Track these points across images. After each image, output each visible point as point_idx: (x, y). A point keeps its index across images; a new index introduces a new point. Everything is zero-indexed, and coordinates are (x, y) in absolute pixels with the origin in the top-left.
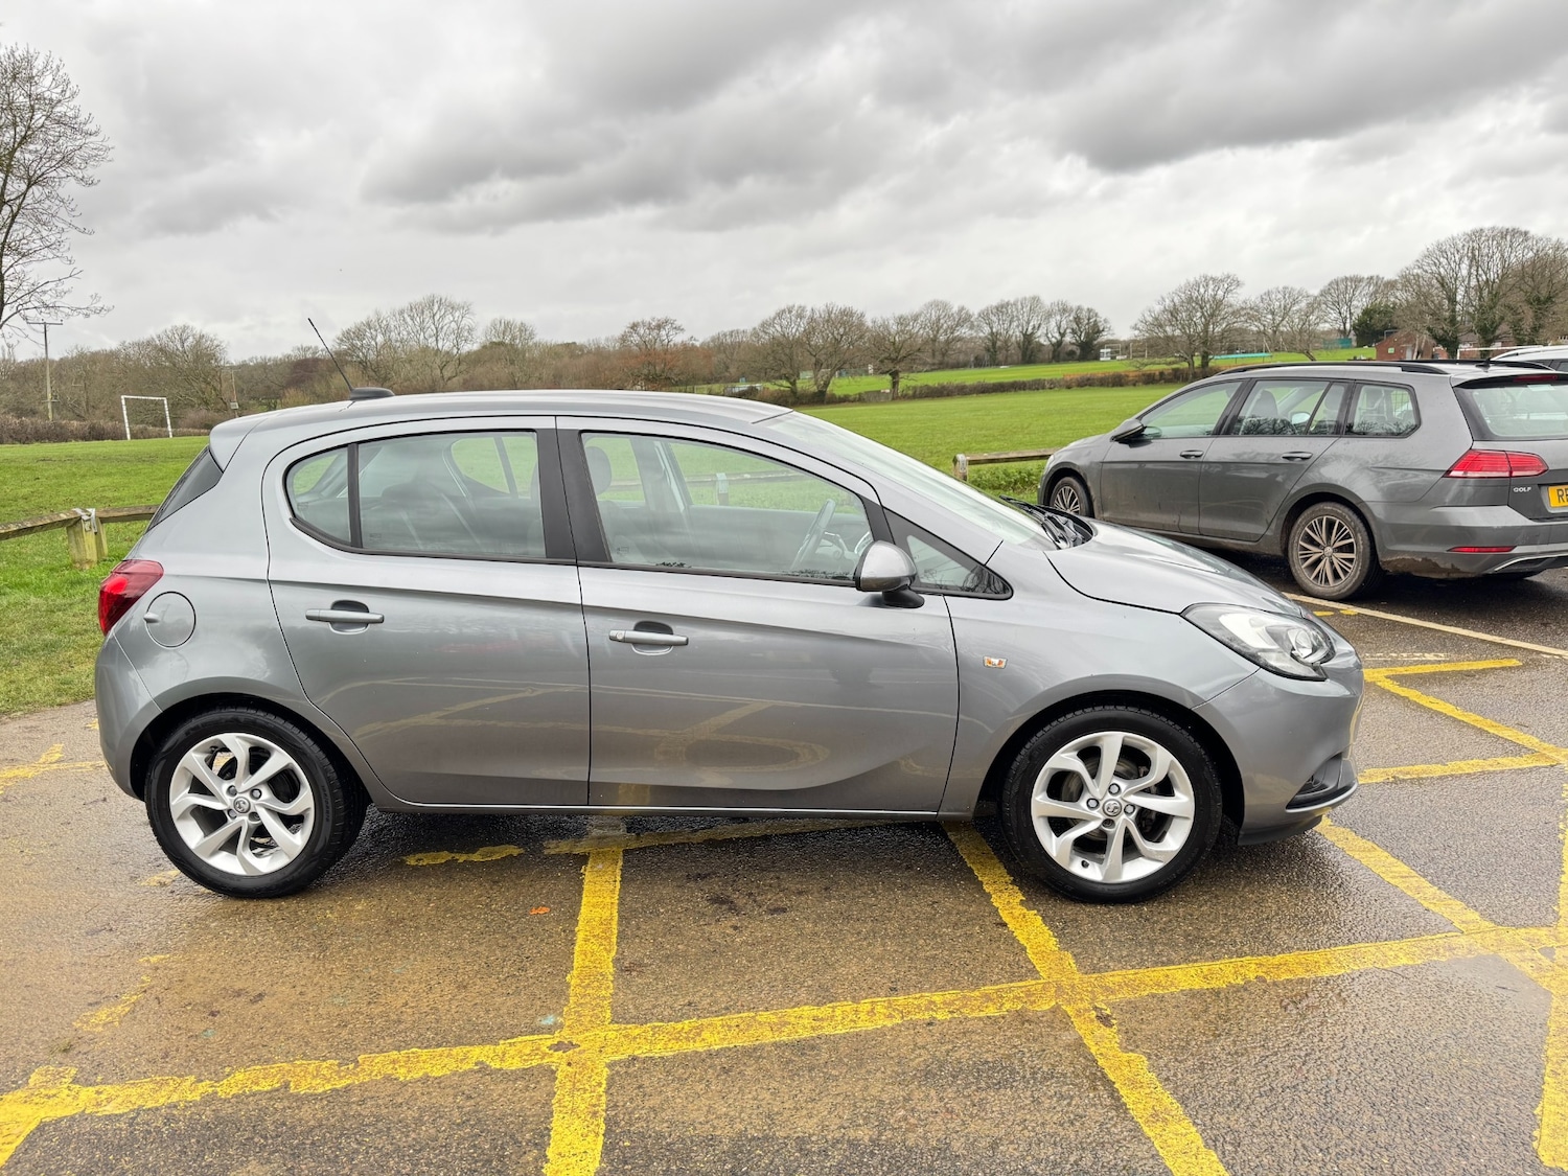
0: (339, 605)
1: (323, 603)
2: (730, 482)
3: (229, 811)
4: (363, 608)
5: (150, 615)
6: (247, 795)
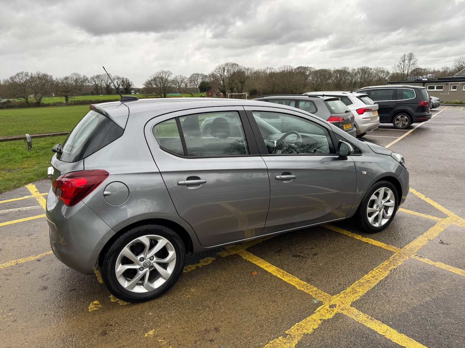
0: (188, 179)
1: (183, 179)
3: (140, 268)
4: (198, 178)
5: (106, 193)
6: (149, 260)
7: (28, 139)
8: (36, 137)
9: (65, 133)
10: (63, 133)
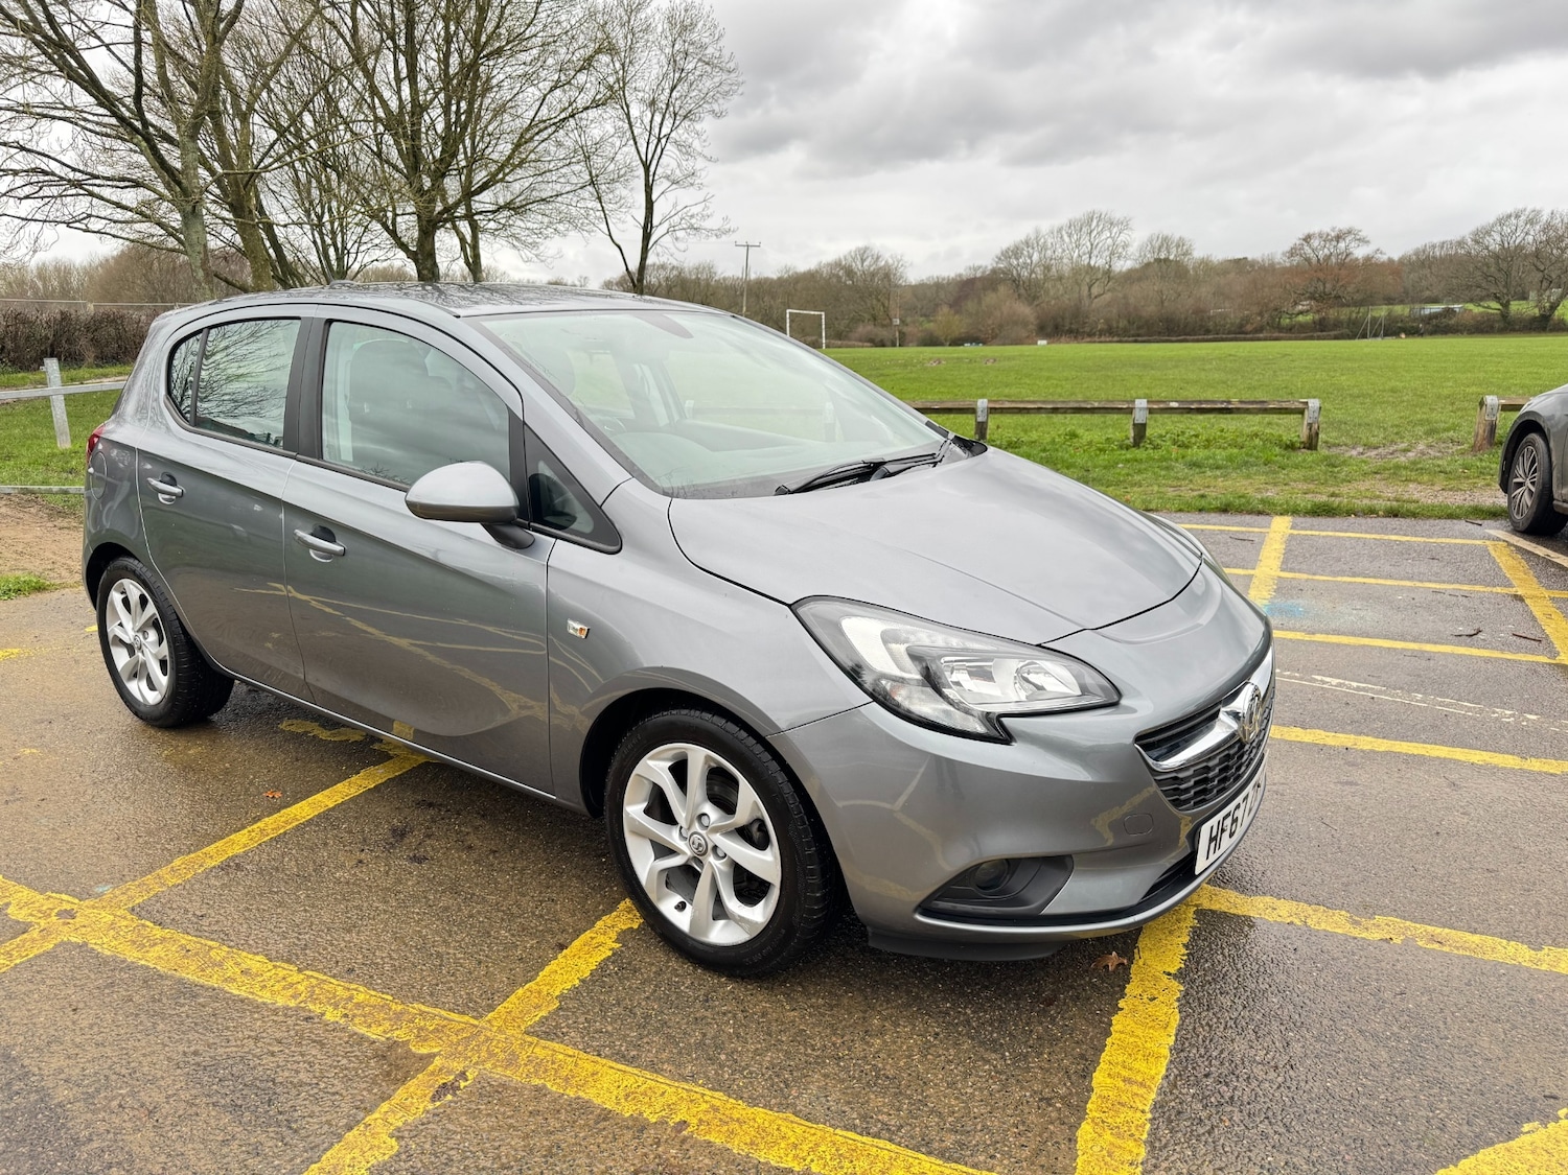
2: (1151, 411)
4: (174, 482)
6: (140, 635)
7: (979, 413)
8: (1002, 411)
9: (1089, 406)
10: (1084, 405)
